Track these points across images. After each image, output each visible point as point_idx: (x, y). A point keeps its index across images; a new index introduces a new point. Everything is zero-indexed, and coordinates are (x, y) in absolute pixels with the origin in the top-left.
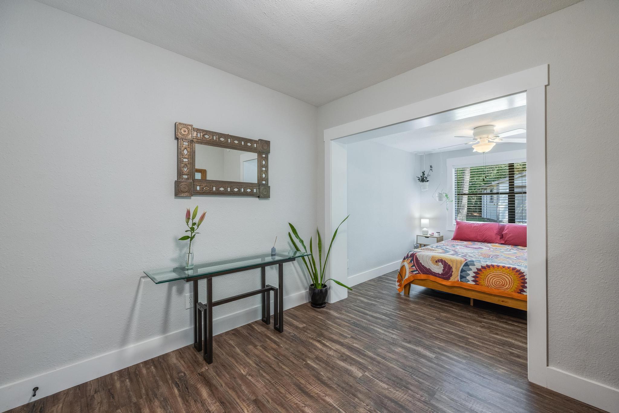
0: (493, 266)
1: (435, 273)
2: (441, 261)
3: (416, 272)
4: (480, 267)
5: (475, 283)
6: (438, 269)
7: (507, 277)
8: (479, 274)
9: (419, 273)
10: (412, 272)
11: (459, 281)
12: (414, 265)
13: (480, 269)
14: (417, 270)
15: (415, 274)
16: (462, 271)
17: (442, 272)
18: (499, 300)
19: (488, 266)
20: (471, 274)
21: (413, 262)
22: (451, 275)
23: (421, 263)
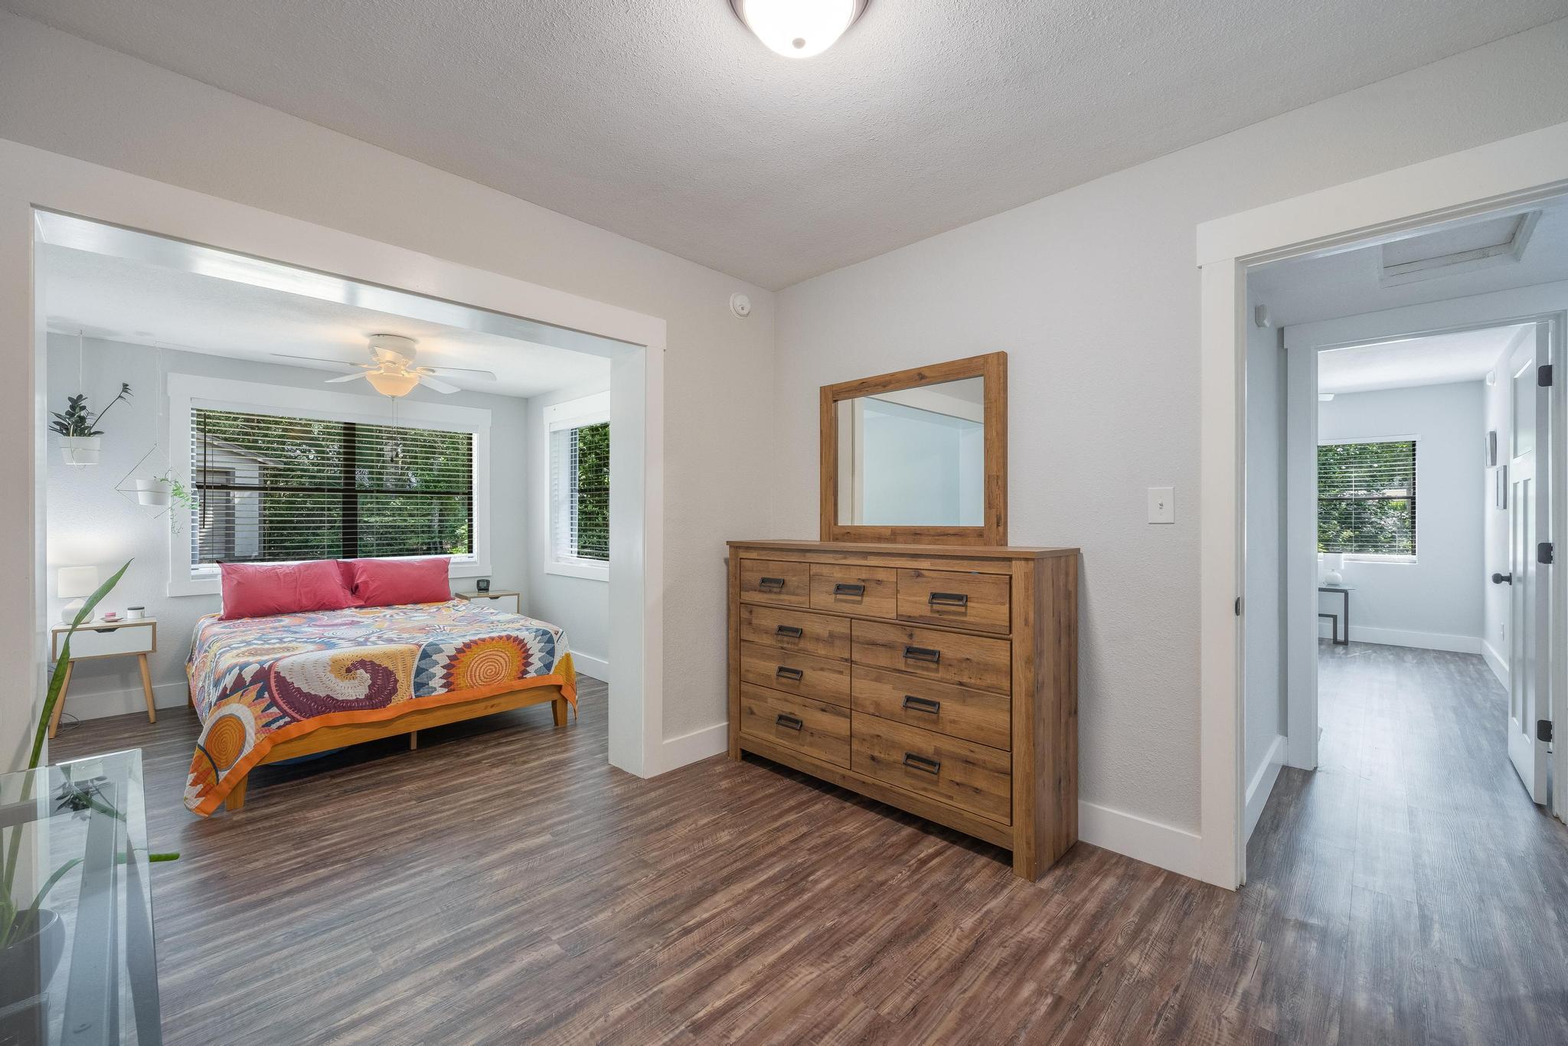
0: (475, 642)
1: (347, 701)
2: (362, 664)
3: (281, 722)
4: (454, 652)
5: (447, 690)
6: (355, 688)
7: (501, 656)
8: (454, 666)
9: (294, 719)
10: (268, 725)
11: (414, 697)
12: (274, 703)
13: (455, 656)
14: (285, 714)
15: (279, 728)
16: (420, 671)
17: (368, 691)
18: (486, 708)
19: (468, 646)
20: (439, 671)
21: (266, 695)
22: (394, 690)
23: (299, 690)
